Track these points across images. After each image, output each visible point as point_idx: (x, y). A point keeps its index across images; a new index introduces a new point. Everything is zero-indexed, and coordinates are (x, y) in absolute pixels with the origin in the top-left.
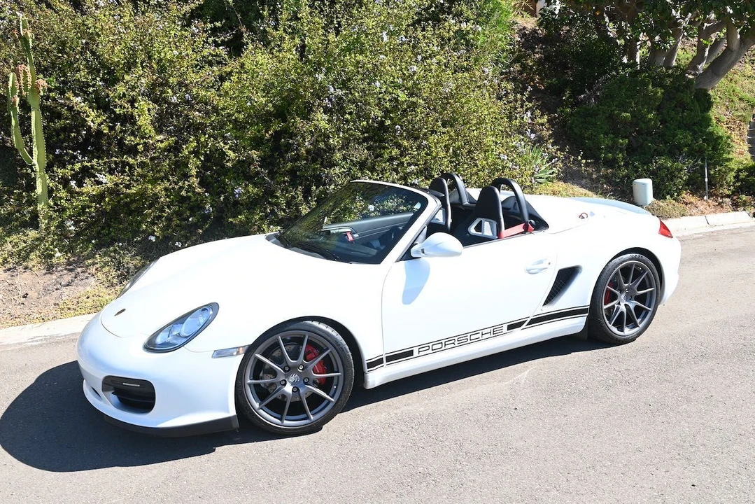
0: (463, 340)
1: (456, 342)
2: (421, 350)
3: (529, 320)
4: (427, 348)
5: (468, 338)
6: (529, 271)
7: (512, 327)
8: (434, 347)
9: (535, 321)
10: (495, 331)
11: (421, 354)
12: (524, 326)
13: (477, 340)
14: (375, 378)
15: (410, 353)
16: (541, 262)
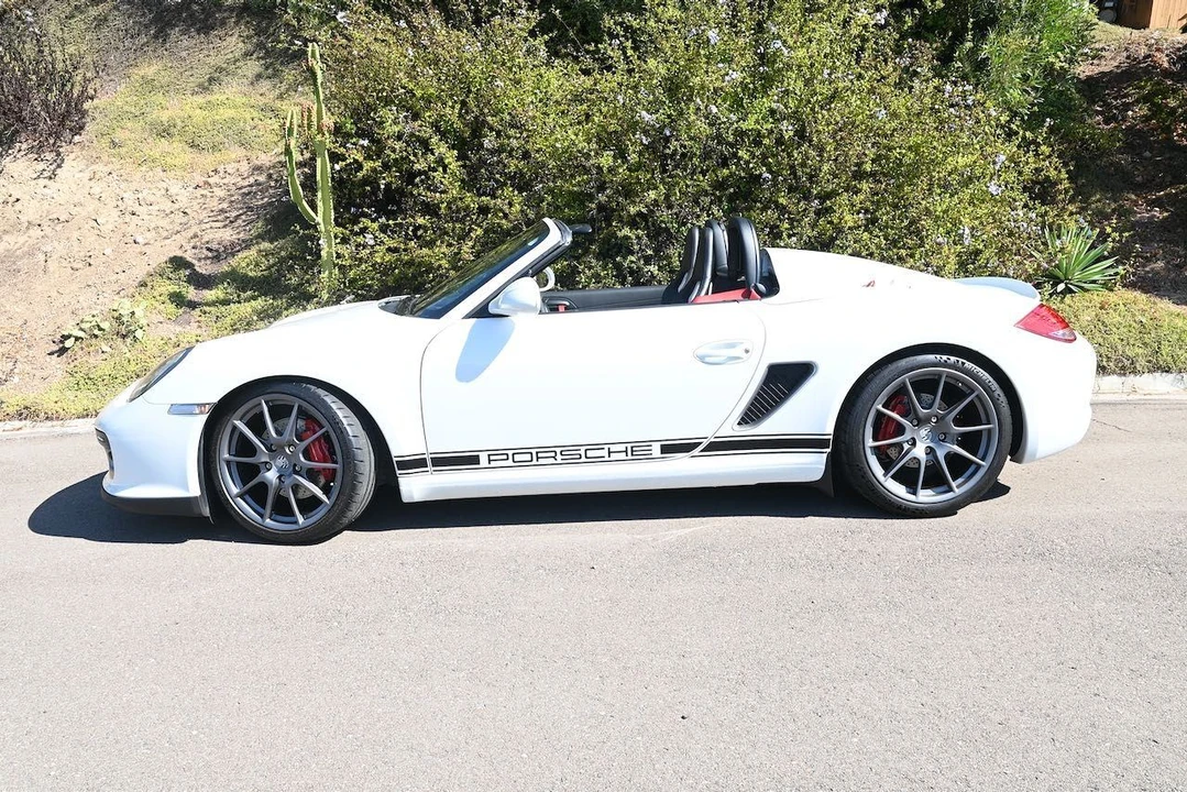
0: (570, 454)
1: (559, 457)
2: (492, 458)
3: (705, 443)
4: (505, 457)
5: (583, 453)
6: (702, 359)
7: (668, 449)
8: (517, 458)
9: (717, 446)
10: (636, 451)
11: (493, 464)
12: (696, 452)
13: (600, 460)
14: (414, 487)
15: (471, 460)
16: (732, 346)
